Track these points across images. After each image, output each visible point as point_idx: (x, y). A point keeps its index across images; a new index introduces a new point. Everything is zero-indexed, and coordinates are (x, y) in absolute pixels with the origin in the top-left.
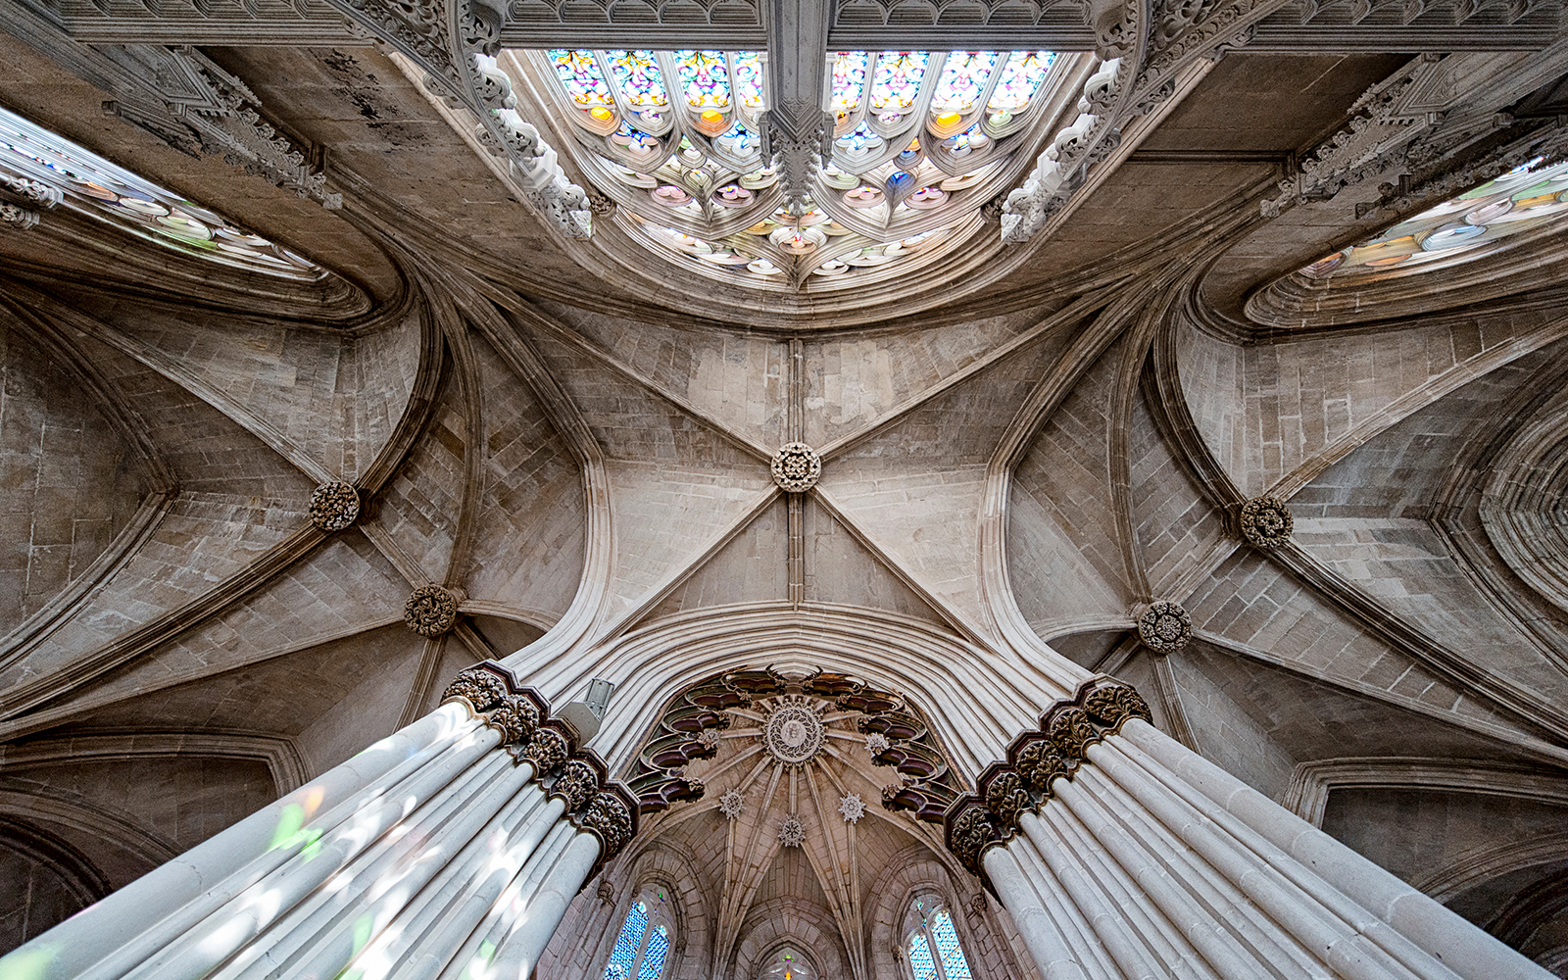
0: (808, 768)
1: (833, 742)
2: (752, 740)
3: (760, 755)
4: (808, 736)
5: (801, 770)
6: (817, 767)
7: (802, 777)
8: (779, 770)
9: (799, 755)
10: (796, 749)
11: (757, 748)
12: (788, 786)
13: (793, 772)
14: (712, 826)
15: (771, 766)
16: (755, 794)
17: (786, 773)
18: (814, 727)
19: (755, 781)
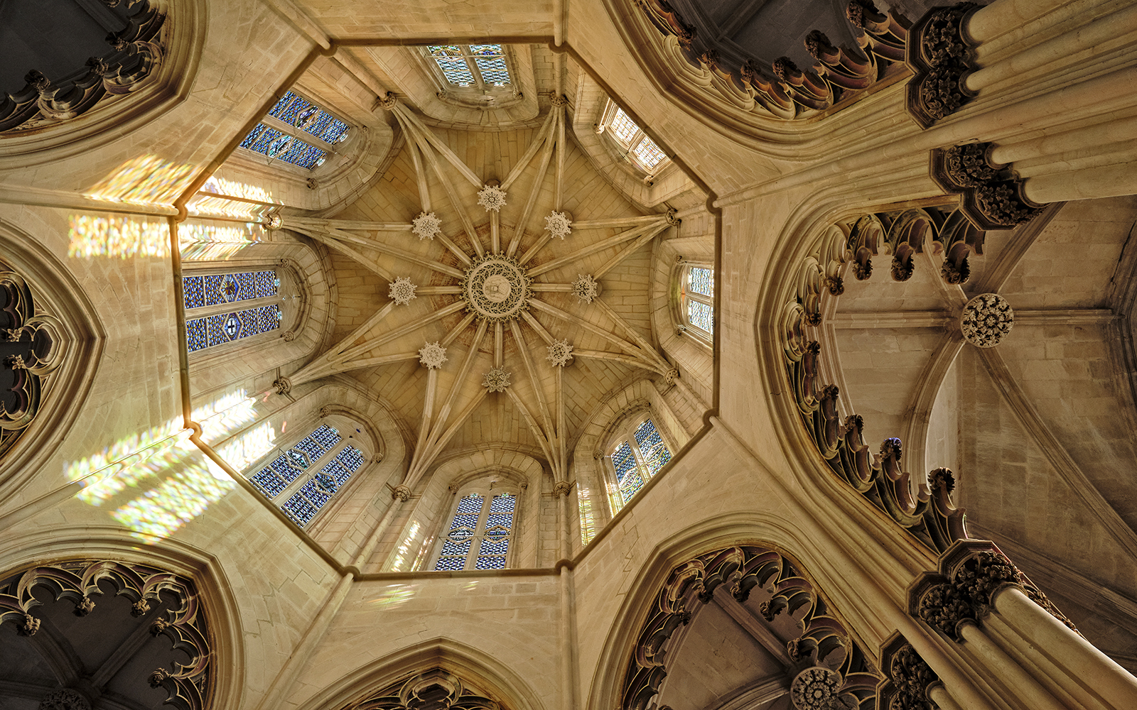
0: (533, 272)
1: (504, 246)
2: (507, 333)
3: (523, 324)
4: (498, 273)
5: (536, 280)
6: (533, 263)
7: (543, 278)
8: (536, 303)
9: (519, 282)
10: (514, 285)
11: (515, 328)
12: (552, 294)
13: (537, 288)
14: (586, 373)
15: (533, 311)
16: (559, 328)
17: (539, 296)
18: (489, 267)
19: (547, 329)
